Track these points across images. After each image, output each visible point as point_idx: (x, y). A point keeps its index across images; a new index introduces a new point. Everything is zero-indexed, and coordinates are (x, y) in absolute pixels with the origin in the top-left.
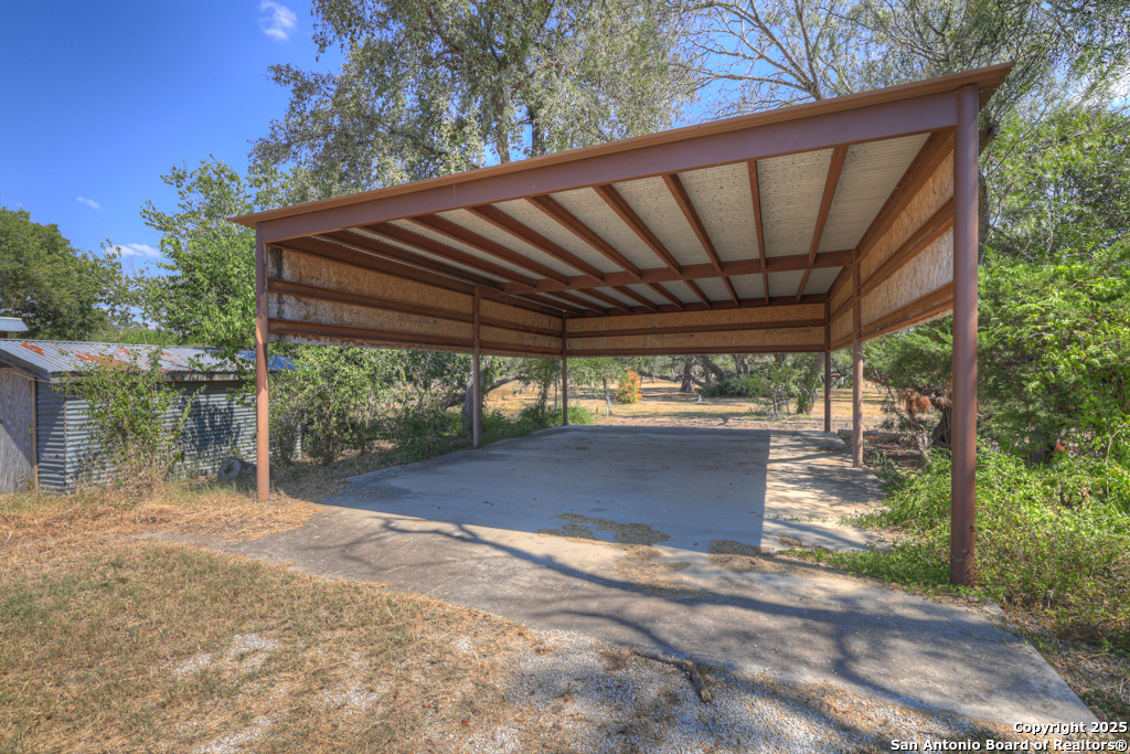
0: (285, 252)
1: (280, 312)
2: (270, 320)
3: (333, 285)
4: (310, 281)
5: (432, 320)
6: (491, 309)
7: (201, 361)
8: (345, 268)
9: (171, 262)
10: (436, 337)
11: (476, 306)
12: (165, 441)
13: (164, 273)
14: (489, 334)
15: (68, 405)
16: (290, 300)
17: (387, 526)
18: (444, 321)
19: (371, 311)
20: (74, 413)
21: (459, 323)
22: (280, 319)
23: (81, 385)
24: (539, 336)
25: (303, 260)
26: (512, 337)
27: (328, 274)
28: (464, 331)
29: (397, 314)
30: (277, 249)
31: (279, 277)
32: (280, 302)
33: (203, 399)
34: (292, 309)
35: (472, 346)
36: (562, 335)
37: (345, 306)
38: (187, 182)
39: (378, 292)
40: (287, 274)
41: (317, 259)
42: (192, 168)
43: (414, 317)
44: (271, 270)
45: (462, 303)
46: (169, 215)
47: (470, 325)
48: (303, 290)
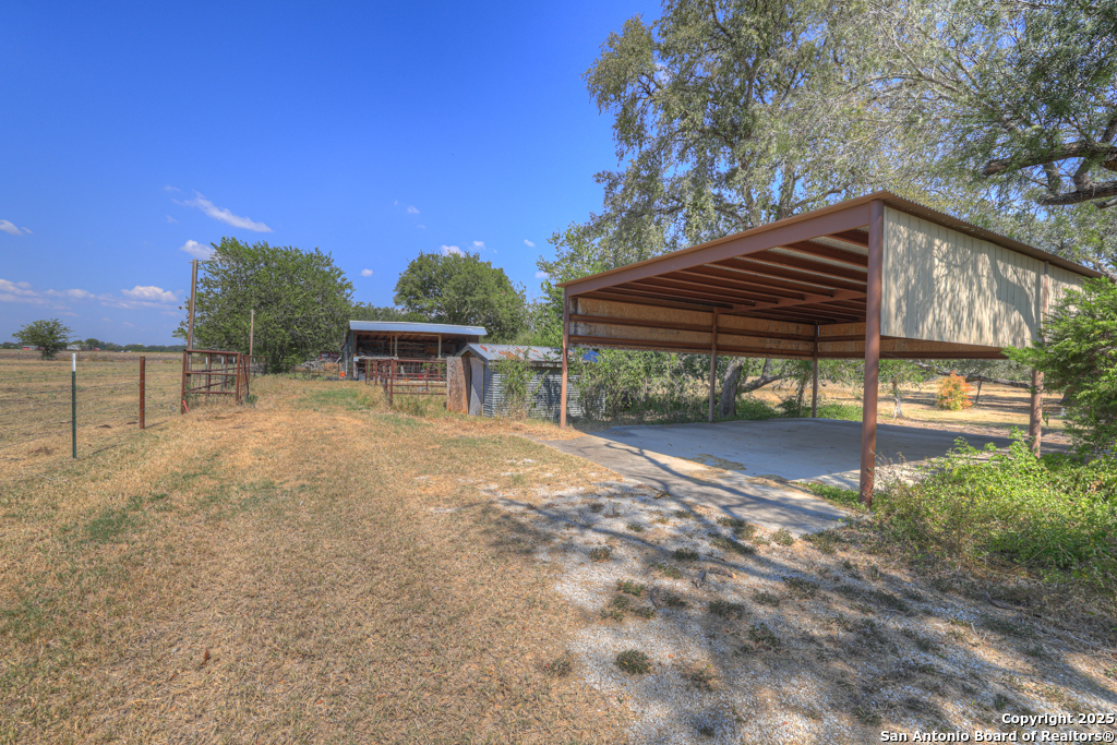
0: (579, 299)
1: (576, 331)
2: (570, 336)
3: (606, 314)
4: (592, 314)
5: (675, 331)
6: (728, 321)
7: (550, 355)
8: (614, 304)
9: (547, 296)
10: (678, 343)
11: (716, 320)
12: (528, 396)
13: (545, 302)
14: (725, 340)
15: (495, 376)
16: (581, 325)
17: (607, 445)
18: (686, 332)
19: (630, 328)
20: (496, 379)
21: (699, 333)
22: (576, 335)
23: (499, 367)
24: (783, 341)
25: (589, 302)
26: (754, 342)
27: (604, 308)
28: (705, 338)
29: (648, 329)
30: (575, 299)
31: (576, 313)
32: (576, 326)
33: (551, 377)
34: (582, 330)
35: (710, 349)
36: (814, 339)
37: (613, 326)
38: (560, 241)
39: (635, 316)
40: (580, 311)
41: (596, 301)
42: (563, 231)
43: (661, 330)
44: (572, 309)
45: (704, 318)
46: (551, 262)
47: (709, 334)
48: (588, 319)
